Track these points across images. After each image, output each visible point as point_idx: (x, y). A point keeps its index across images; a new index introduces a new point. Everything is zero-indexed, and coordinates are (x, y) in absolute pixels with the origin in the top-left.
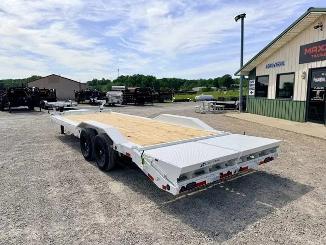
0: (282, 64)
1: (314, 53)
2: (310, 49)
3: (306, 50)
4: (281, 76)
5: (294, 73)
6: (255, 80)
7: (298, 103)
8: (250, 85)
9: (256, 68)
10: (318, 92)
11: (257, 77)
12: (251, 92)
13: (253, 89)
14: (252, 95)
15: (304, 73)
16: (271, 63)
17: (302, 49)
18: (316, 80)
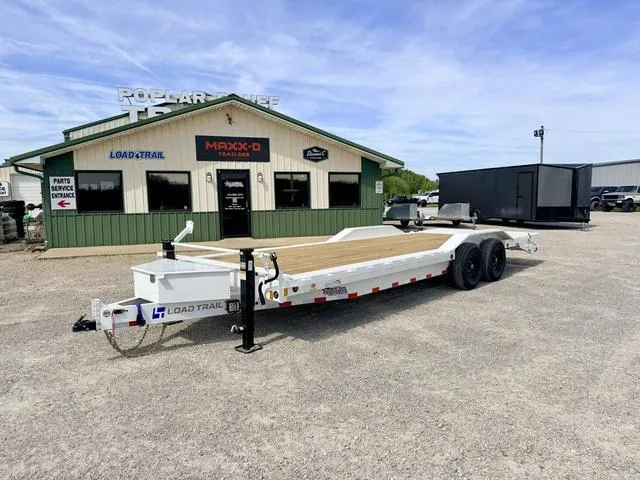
1: (222, 150)
2: (215, 143)
3: (208, 144)
5: (189, 173)
6: (72, 179)
7: (205, 217)
8: (55, 189)
9: (72, 152)
10: (235, 200)
11: (78, 172)
12: (61, 204)
13: (68, 196)
14: (67, 207)
15: (209, 174)
16: (128, 151)
17: (201, 141)
18: (229, 184)
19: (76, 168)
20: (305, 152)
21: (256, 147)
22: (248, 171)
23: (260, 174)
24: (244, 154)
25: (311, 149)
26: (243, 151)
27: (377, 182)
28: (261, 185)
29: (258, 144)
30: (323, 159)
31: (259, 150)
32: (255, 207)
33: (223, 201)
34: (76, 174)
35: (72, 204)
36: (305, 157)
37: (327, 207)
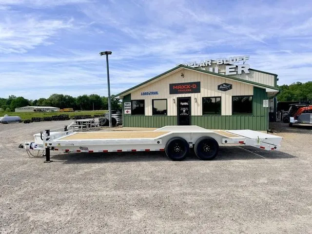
0: (156, 93)
1: (180, 89)
2: (177, 87)
3: (174, 87)
4: (154, 101)
5: (166, 99)
6: (130, 103)
7: (172, 118)
8: (126, 106)
9: (130, 94)
10: (184, 111)
11: (132, 100)
12: (127, 112)
13: (129, 109)
14: (129, 113)
15: (174, 100)
16: (146, 92)
17: (171, 86)
18: (182, 104)
19: (132, 99)
20: (219, 86)
21: (194, 86)
22: (190, 97)
23: (195, 99)
24: (188, 90)
25: (222, 85)
26: (188, 88)
27: (264, 101)
28: (196, 104)
29: (195, 85)
30: (229, 89)
31: (195, 87)
32: (193, 114)
33: (179, 111)
34: (132, 101)
35: (130, 112)
36: (219, 89)
37: (231, 114)
